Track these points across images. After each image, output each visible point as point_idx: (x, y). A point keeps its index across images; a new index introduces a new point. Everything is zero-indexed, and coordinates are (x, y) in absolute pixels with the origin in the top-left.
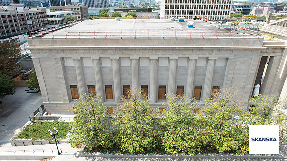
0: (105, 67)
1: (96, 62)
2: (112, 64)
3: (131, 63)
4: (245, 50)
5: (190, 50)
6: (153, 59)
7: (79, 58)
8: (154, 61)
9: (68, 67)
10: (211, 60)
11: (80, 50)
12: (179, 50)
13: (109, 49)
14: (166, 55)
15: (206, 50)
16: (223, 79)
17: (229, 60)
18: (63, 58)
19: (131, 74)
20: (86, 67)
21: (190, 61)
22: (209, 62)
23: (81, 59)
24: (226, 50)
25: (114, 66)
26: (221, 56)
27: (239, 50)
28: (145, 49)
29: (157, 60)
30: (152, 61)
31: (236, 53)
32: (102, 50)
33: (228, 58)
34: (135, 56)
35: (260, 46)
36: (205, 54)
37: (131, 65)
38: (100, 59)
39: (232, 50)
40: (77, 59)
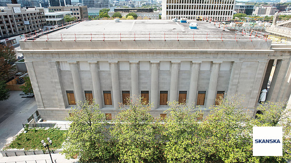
0: (103, 71)
1: (93, 66)
2: (110, 68)
3: (130, 67)
4: (252, 53)
5: (194, 53)
6: (153, 63)
7: (75, 62)
8: (155, 65)
9: (64, 71)
10: (215, 63)
11: (76, 53)
12: (182, 53)
13: (107, 53)
14: (168, 59)
15: (211, 53)
16: (228, 84)
17: (234, 64)
18: (58, 62)
19: (130, 79)
20: (82, 71)
21: (193, 65)
22: (214, 66)
23: (78, 63)
24: (232, 53)
25: (113, 70)
26: (226, 60)
27: (246, 53)
28: (146, 53)
29: (159, 64)
30: (152, 65)
31: (242, 56)
32: (100, 53)
33: (233, 62)
34: (134, 60)
35: (267, 49)
36: (209, 58)
37: (130, 69)
38: (98, 63)
39: (238, 53)
40: (73, 63)
